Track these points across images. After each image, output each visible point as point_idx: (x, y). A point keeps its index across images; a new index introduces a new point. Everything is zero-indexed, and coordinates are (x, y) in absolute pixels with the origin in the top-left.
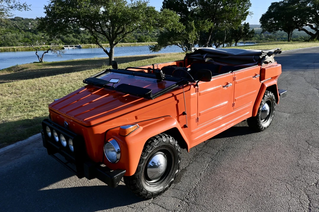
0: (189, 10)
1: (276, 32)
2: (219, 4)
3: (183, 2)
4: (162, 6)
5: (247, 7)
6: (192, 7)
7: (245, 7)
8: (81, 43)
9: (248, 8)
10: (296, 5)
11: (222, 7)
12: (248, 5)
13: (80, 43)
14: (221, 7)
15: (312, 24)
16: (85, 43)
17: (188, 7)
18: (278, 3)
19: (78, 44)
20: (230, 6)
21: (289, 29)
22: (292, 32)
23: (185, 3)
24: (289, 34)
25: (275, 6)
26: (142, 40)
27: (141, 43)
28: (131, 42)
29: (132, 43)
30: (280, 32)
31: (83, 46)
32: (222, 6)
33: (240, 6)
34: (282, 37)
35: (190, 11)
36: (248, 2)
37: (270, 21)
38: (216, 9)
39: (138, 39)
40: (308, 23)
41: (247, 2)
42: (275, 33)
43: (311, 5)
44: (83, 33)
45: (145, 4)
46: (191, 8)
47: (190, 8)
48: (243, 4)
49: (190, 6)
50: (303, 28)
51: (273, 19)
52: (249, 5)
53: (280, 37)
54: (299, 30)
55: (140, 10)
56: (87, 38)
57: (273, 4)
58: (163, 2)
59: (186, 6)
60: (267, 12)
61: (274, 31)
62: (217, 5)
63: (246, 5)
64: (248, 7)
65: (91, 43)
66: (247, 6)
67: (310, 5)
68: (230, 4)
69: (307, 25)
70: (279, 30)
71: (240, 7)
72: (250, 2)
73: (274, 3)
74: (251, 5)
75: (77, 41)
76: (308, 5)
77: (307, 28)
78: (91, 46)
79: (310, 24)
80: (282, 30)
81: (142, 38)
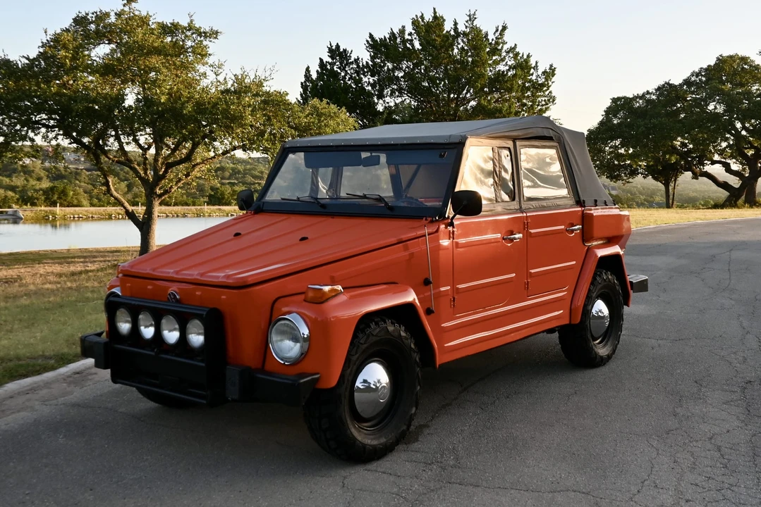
0: (380, 108)
1: (631, 180)
2: (466, 93)
3: (362, 85)
4: (301, 95)
5: (543, 105)
6: (388, 99)
7: (538, 105)
8: (20, 202)
9: (547, 109)
10: (679, 105)
11: (473, 103)
12: (546, 99)
13: (17, 203)
14: (469, 102)
15: (728, 161)
16: (33, 204)
17: (376, 101)
18: (630, 98)
19: (10, 207)
20: (497, 101)
21: (665, 173)
22: (675, 180)
23: (367, 88)
24: (667, 185)
25: (623, 107)
26: (223, 198)
27: (221, 207)
28: (187, 204)
29: (189, 208)
30: (644, 183)
31: (28, 213)
32: (474, 99)
33: (524, 101)
34: (652, 199)
35: (381, 111)
36: (547, 93)
37: (610, 148)
38: (458, 106)
39: (210, 196)
40: (716, 157)
41: (543, 92)
42: (628, 182)
43: (718, 107)
44: (25, 173)
45: (260, 84)
46: (384, 101)
47: (381, 101)
48: (533, 96)
49: (381, 96)
50: (705, 170)
51: (618, 142)
52: (549, 100)
53: (645, 200)
54: (695, 176)
55: (247, 99)
56: (41, 189)
57: (614, 100)
58: (302, 83)
59: (370, 95)
60: (601, 123)
61: (625, 178)
62: (458, 97)
63: (540, 99)
64: (547, 104)
65: (54, 204)
66: (543, 103)
67: (716, 108)
68: (496, 95)
69: (714, 163)
70: (638, 174)
71: (525, 105)
72: (550, 92)
73: (619, 99)
74: (554, 101)
75: (6, 197)
76: (711, 107)
77: (716, 170)
78: (54, 214)
79: (723, 160)
80: (647, 175)
81: (223, 194)
